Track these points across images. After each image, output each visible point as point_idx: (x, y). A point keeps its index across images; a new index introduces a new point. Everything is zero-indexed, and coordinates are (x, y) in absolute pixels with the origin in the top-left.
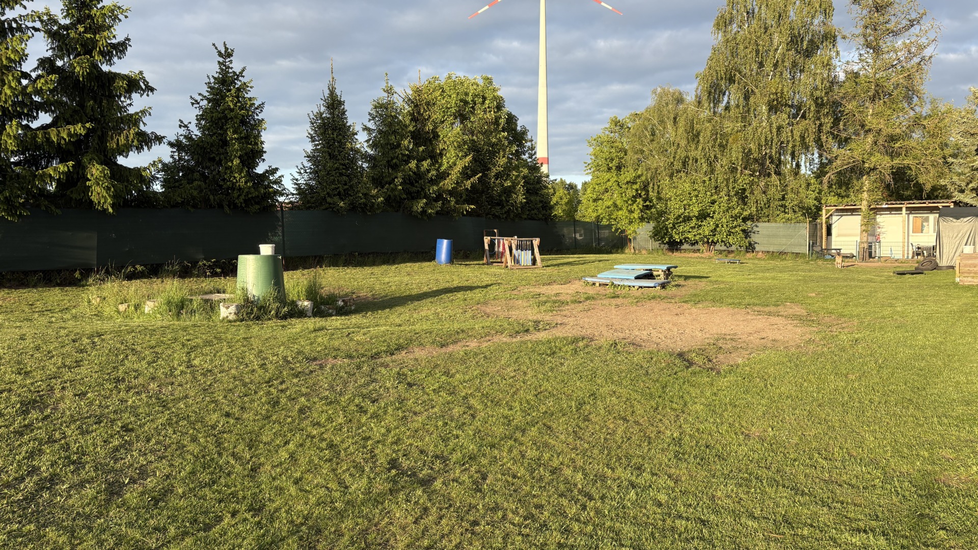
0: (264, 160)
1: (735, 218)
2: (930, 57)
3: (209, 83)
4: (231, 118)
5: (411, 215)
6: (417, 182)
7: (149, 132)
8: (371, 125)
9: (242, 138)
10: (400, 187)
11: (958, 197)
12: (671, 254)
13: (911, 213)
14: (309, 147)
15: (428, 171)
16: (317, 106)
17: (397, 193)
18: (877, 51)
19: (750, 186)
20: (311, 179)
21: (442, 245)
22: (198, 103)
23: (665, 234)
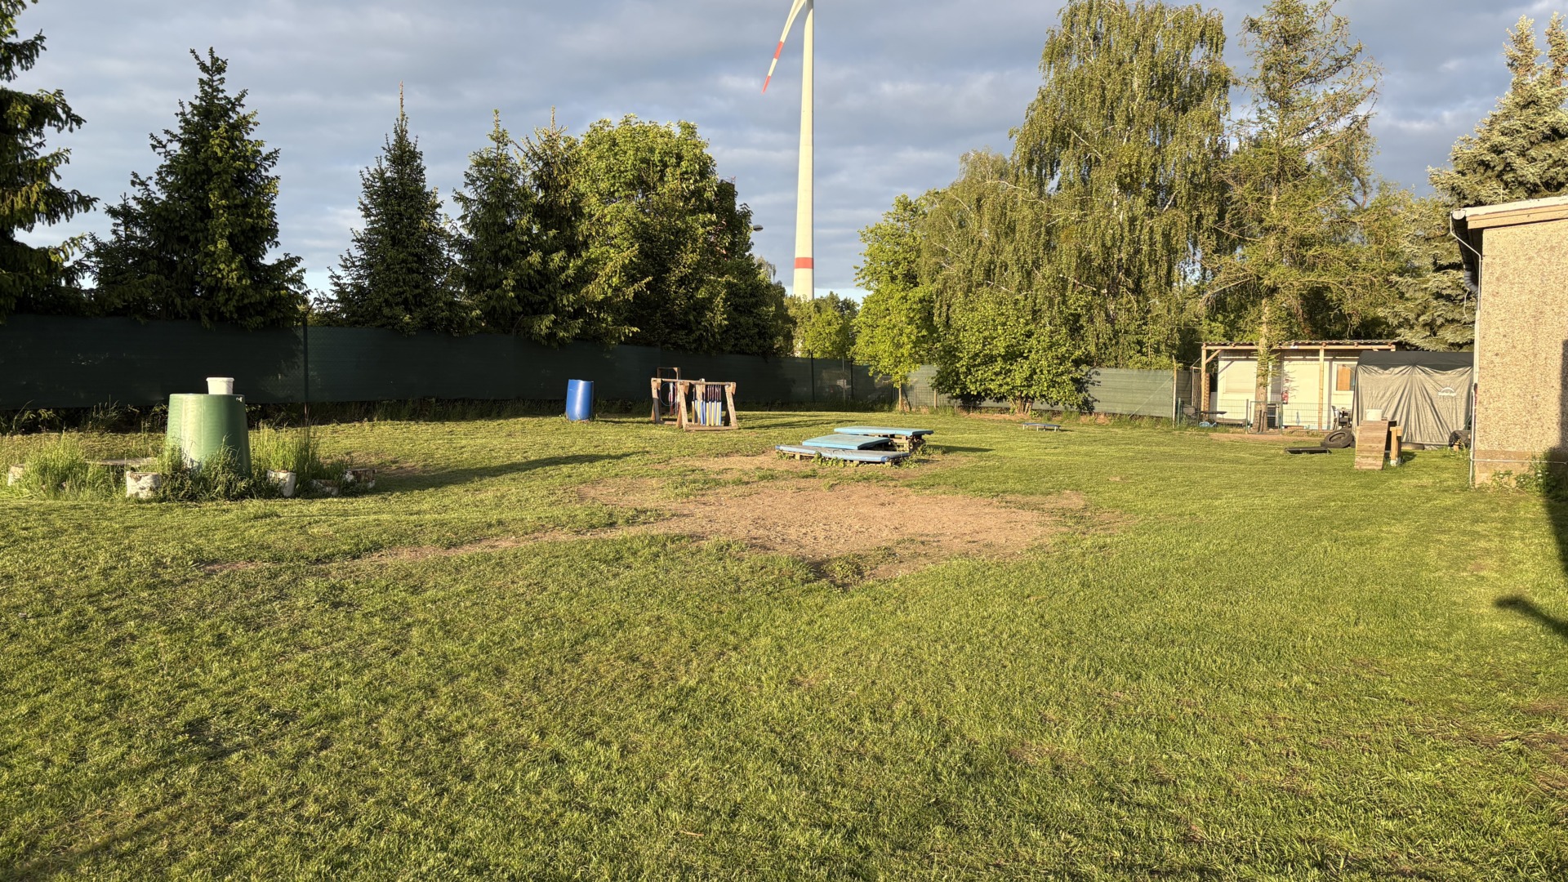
0: (277, 244)
1: (1062, 360)
2: (1366, 118)
3: (183, 114)
4: (218, 173)
5: (531, 342)
6: (542, 286)
7: (68, 190)
8: (469, 193)
9: (236, 206)
10: (512, 294)
11: (1406, 335)
12: (965, 414)
13: (1334, 359)
14: (361, 225)
15: (563, 269)
16: (375, 160)
17: (505, 303)
18: (1285, 105)
19: (1088, 311)
20: (360, 277)
21: (577, 389)
22: (164, 147)
23: (955, 383)
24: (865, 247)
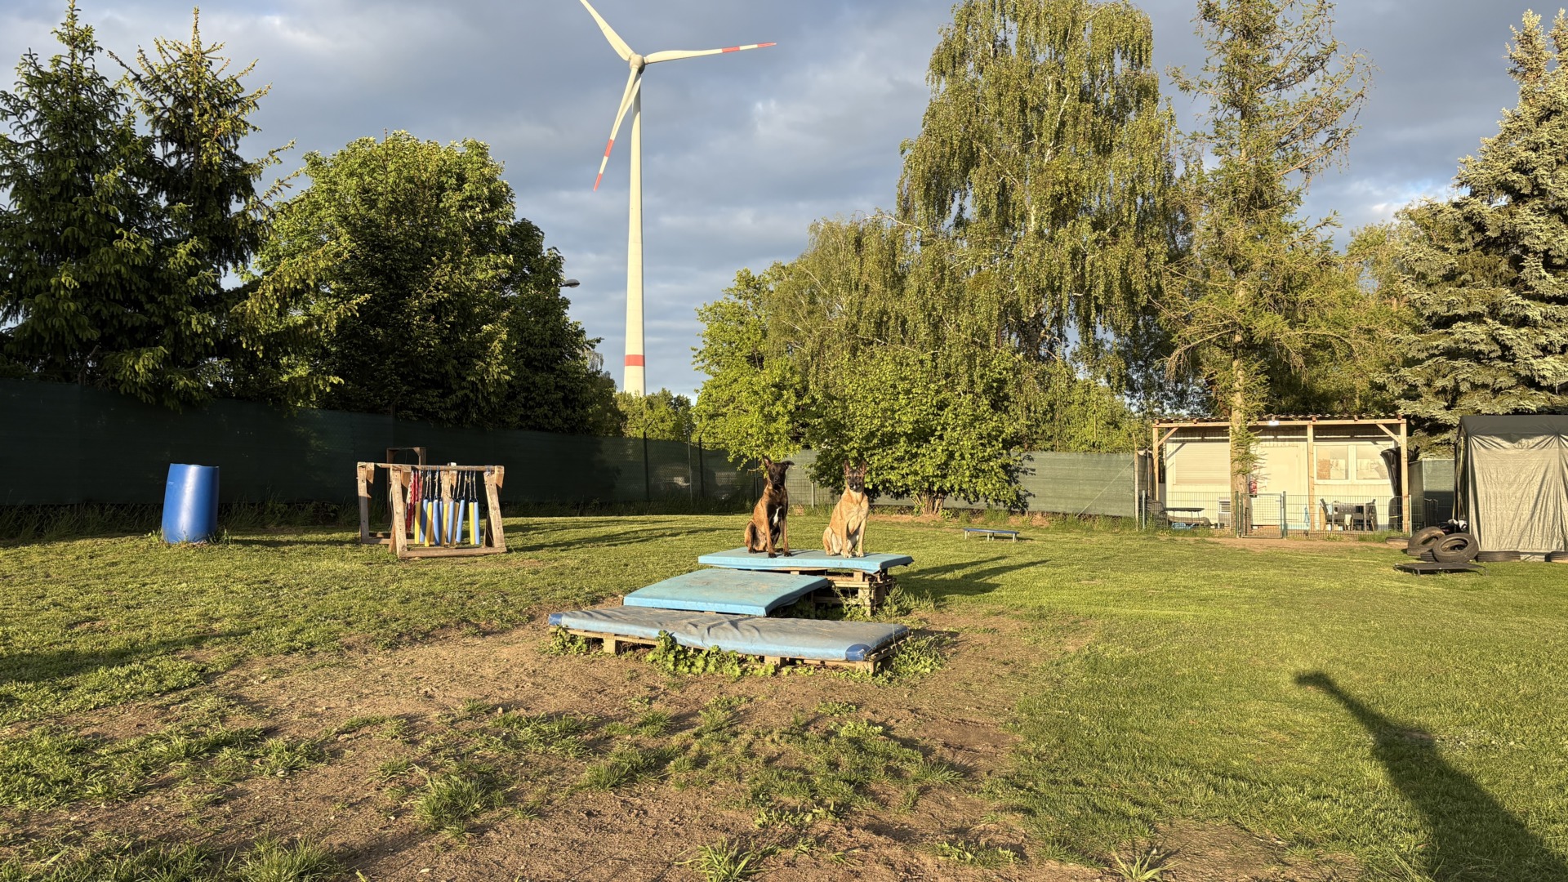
1: (988, 439)
18: (1249, 115)
19: (1015, 375)
21: (184, 482)
24: (704, 327)
